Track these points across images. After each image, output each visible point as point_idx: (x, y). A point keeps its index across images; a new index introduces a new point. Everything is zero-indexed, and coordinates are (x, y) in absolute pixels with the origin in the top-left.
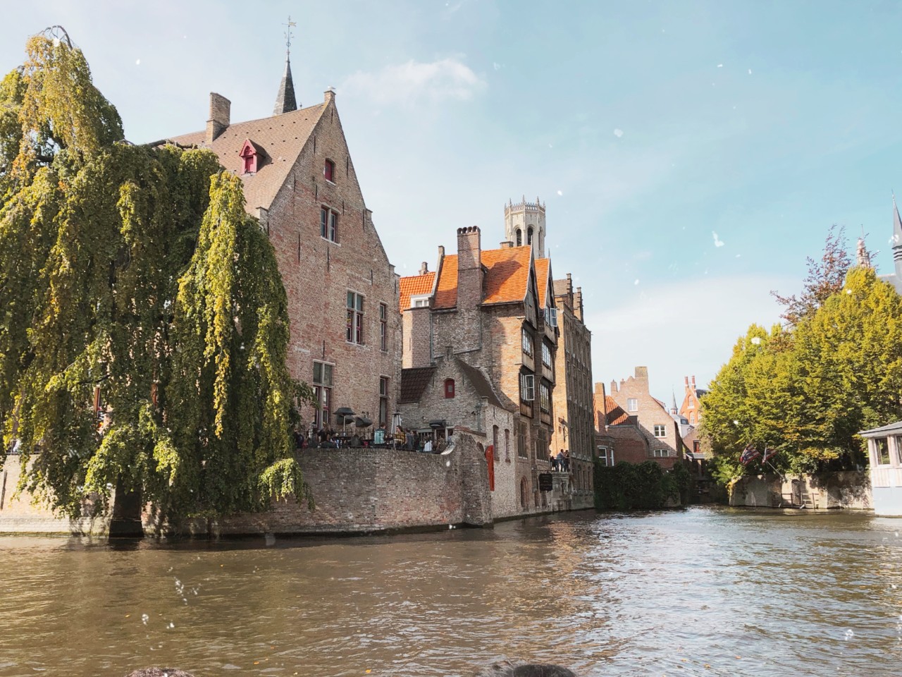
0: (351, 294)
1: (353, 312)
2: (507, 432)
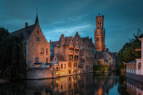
0: (41, 48)
2: (65, 64)
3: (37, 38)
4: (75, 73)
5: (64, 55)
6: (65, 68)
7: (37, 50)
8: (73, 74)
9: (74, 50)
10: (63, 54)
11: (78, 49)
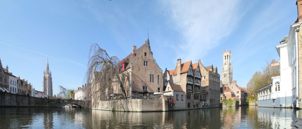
0: (151, 74)
1: (151, 78)
2: (182, 95)
3: (145, 62)
4: (196, 108)
5: (181, 85)
6: (182, 100)
7: (145, 77)
8: (194, 108)
9: (194, 78)
10: (179, 83)
11: (200, 77)
